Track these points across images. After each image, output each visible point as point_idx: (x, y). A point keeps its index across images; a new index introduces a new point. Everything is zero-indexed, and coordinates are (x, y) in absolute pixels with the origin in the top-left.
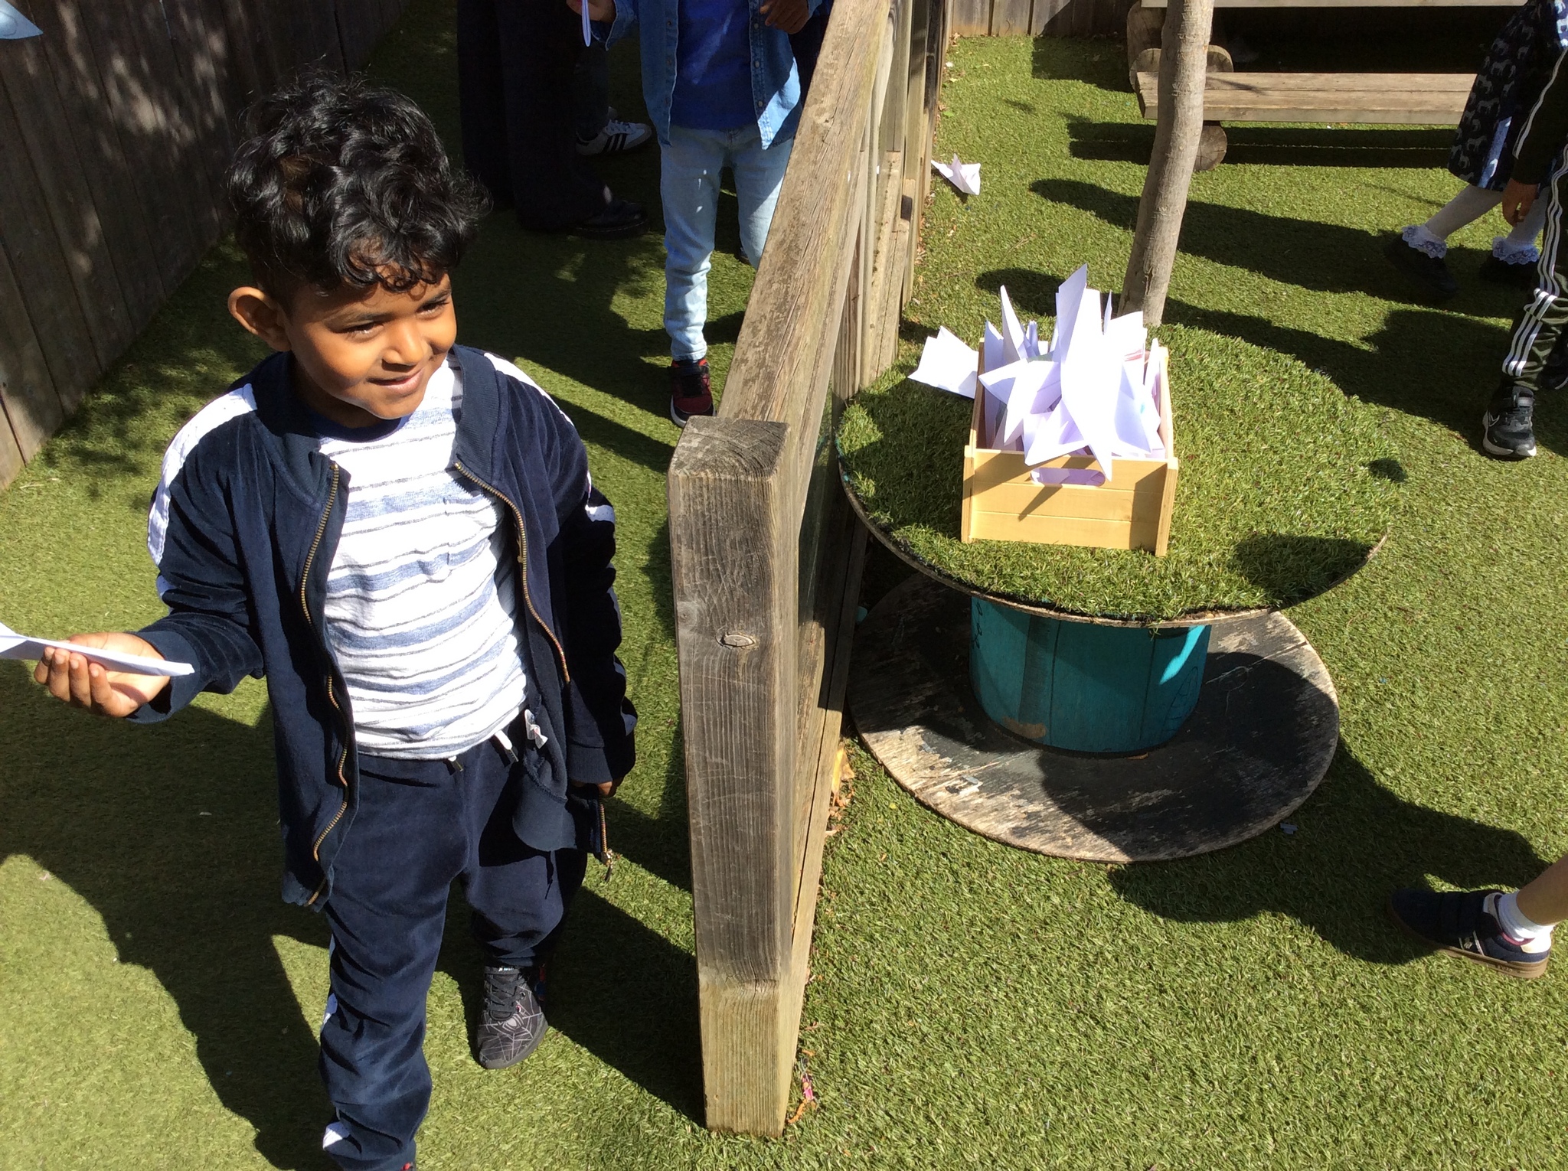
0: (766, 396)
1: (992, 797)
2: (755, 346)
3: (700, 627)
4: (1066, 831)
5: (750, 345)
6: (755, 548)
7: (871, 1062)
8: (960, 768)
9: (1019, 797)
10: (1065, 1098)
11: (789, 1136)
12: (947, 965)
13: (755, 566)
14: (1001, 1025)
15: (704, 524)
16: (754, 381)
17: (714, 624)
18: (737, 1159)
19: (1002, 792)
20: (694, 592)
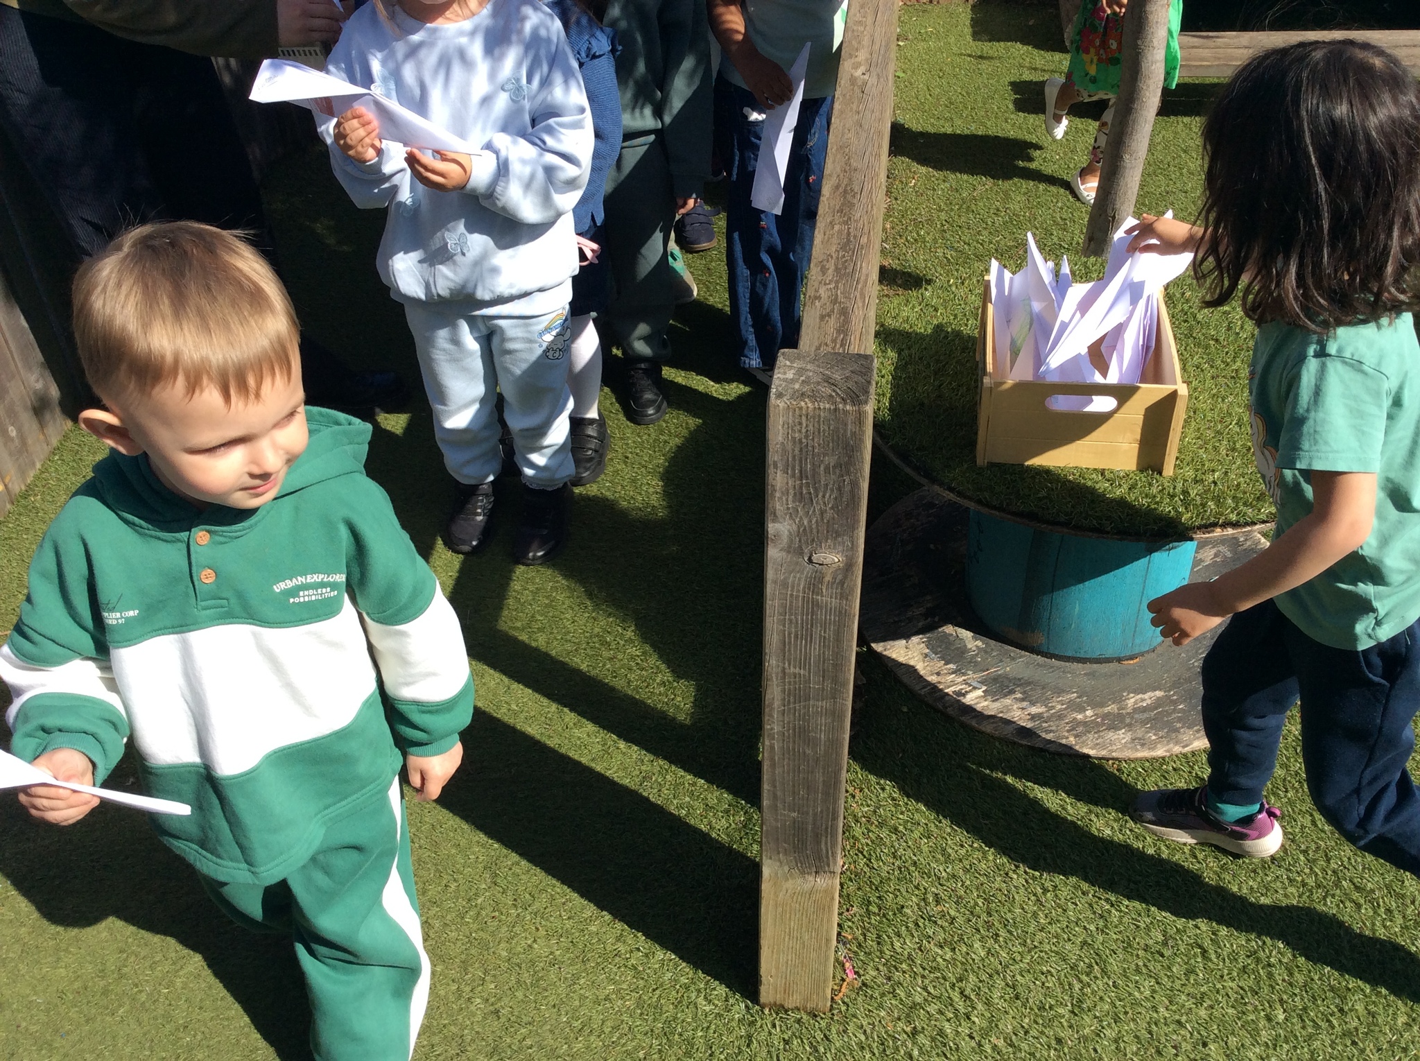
0: (844, 330)
1: (997, 700)
2: (825, 284)
3: (790, 547)
4: (1068, 731)
5: (820, 283)
6: (848, 473)
7: (905, 943)
8: (964, 674)
9: (1023, 700)
10: (1088, 975)
11: (835, 1012)
12: (968, 855)
13: (847, 489)
14: (1023, 909)
15: (801, 450)
16: (829, 316)
17: (803, 544)
18: (790, 1033)
19: (1005, 696)
20: (786, 514)
